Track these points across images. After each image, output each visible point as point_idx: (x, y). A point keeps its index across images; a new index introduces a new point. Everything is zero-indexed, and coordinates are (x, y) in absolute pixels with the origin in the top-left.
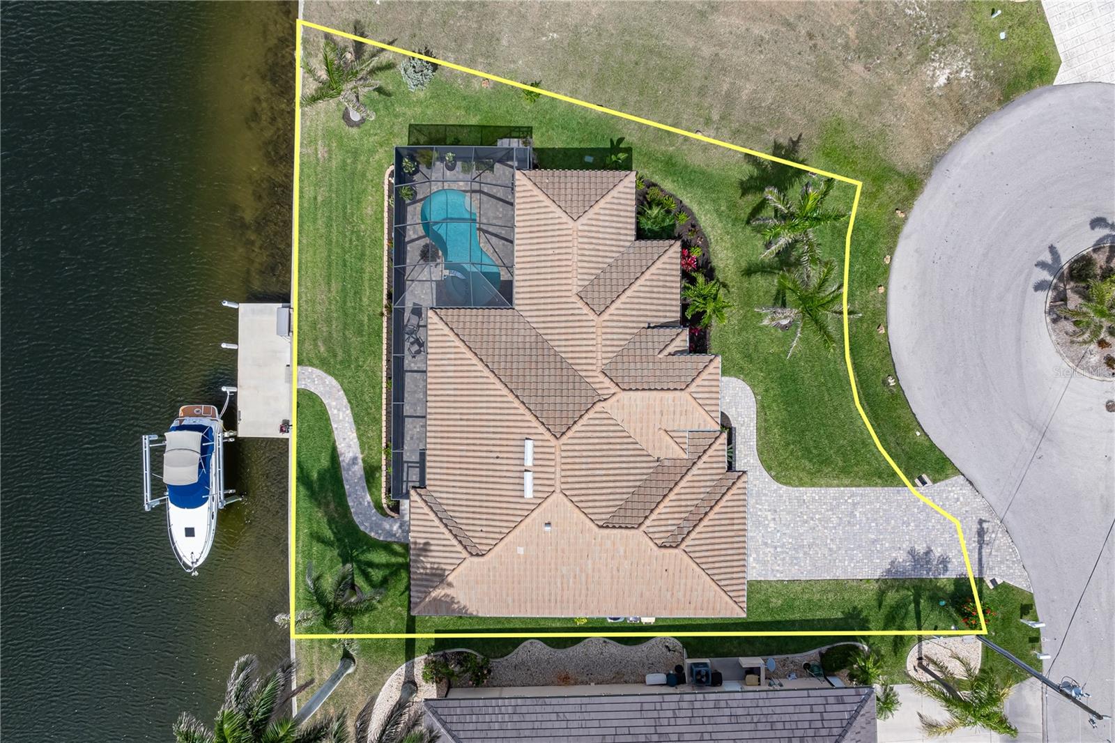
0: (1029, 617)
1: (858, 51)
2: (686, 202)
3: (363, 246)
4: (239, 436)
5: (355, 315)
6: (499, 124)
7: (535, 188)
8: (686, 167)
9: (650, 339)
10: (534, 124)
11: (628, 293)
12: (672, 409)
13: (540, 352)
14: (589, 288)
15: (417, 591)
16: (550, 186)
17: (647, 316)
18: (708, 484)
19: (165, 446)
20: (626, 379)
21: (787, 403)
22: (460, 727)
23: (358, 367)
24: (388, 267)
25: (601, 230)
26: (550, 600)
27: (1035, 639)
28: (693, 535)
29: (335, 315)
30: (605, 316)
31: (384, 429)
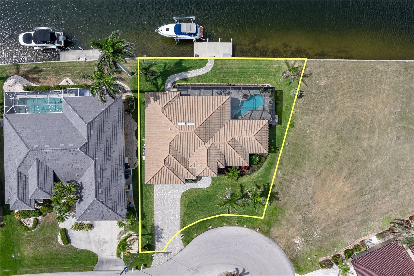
0: (144, 266)
1: (305, 218)
2: (261, 169)
3: (248, 78)
4: (195, 43)
5: (229, 75)
6: (283, 116)
7: (263, 125)
8: (271, 169)
9: (222, 157)
10: (283, 126)
11: (234, 151)
12: (202, 163)
13: (218, 127)
14: (235, 140)
15: (152, 94)
16: (264, 130)
17: (228, 156)
18: (182, 173)
19: (192, 23)
20: (210, 150)
21: (204, 197)
22: (115, 105)
23: (214, 77)
24: (242, 85)
25: (252, 144)
26: (150, 130)
27: (137, 268)
28: (168, 169)
29: (229, 70)
30: (228, 145)
31: (197, 84)
